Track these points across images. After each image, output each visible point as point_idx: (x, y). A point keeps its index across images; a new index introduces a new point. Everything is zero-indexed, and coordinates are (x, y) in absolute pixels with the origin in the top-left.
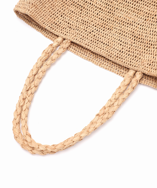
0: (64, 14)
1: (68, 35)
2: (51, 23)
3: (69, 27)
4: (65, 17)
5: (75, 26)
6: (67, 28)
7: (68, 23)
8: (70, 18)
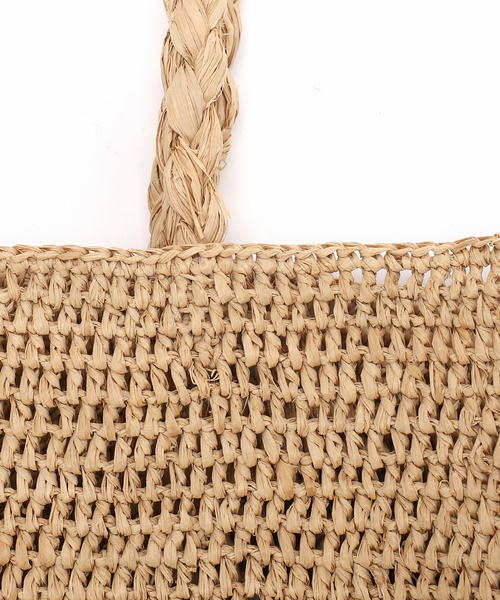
0: (381, 474)
1: (221, 281)
2: (430, 319)
3: (264, 383)
4: (355, 457)
5: (218, 416)
6: (272, 356)
7: (289, 410)
8: (308, 473)
